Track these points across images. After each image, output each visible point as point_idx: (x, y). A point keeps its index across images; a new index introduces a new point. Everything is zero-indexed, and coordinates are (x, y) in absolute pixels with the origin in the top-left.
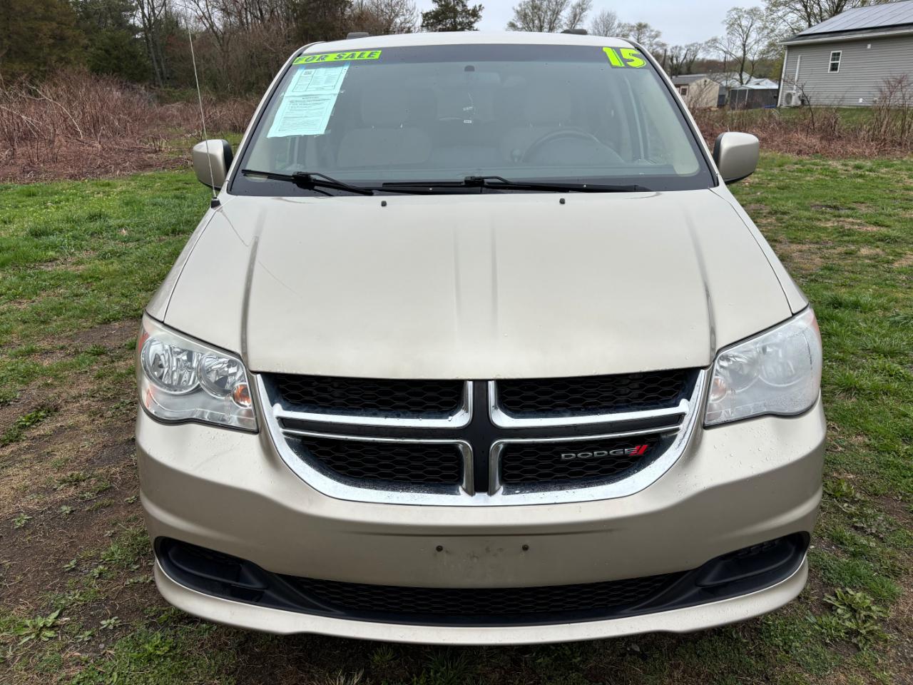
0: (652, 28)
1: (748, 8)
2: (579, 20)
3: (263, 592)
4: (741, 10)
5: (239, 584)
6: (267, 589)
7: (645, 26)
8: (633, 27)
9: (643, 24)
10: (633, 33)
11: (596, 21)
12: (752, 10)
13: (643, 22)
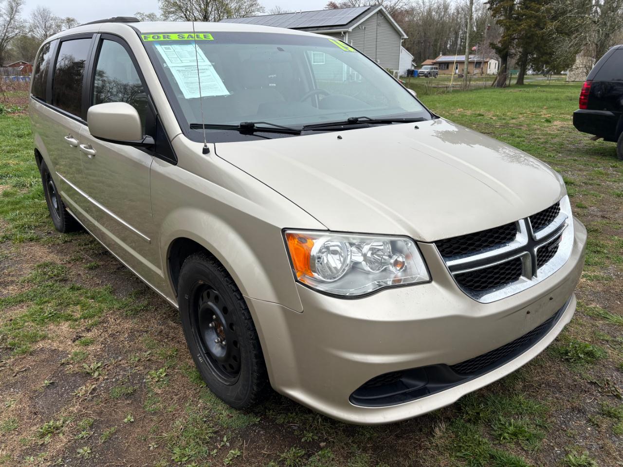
0: (78, 22)
1: (147, 13)
2: (16, 11)
3: (426, 387)
4: (143, 14)
5: (411, 389)
6: (427, 384)
7: (73, 20)
8: (64, 20)
9: (72, 19)
10: (64, 24)
11: (34, 14)
12: (150, 15)
13: (71, 17)
